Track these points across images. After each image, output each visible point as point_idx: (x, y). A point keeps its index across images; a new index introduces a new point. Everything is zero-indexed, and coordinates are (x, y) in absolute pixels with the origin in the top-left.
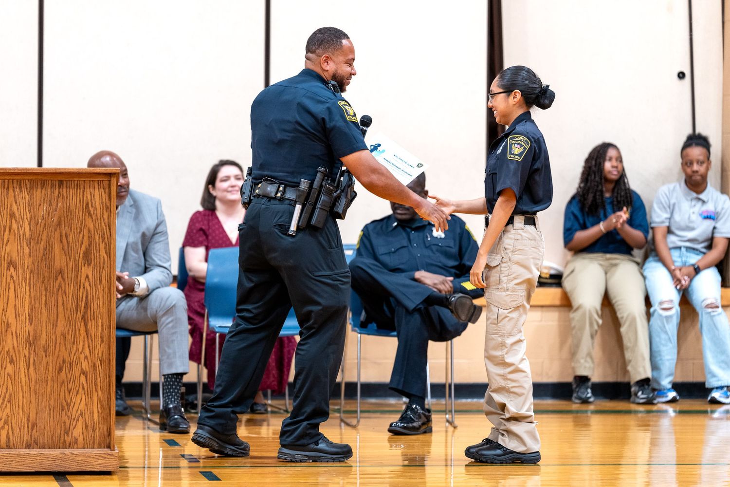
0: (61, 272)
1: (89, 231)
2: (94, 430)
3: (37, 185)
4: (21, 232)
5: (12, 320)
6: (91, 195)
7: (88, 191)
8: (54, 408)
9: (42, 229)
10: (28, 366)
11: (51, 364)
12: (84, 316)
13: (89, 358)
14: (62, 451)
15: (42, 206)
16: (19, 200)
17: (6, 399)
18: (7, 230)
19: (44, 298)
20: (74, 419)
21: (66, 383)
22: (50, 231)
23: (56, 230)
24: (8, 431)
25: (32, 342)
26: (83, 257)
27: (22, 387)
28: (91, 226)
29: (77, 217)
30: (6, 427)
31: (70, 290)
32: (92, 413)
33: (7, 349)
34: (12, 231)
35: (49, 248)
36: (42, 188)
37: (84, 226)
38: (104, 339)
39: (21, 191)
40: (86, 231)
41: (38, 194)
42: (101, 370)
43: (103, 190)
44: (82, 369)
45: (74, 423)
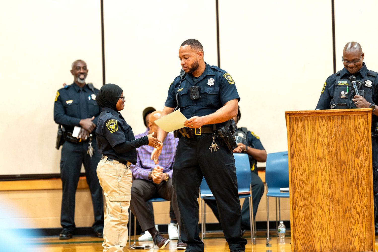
0: (344, 162)
1: (358, 141)
2: (364, 242)
3: (331, 118)
4: (323, 143)
5: (320, 187)
6: (358, 122)
7: (356, 120)
8: (343, 231)
9: (334, 141)
11: (341, 209)
12: (357, 184)
13: (360, 205)
15: (333, 129)
16: (322, 126)
17: (319, 228)
18: (316, 142)
19: (336, 176)
20: (354, 237)
21: (349, 219)
22: (338, 141)
23: (341, 141)
24: (320, 243)
25: (331, 198)
26: (355, 154)
27: (327, 221)
28: (359, 138)
29: (351, 135)
30: (320, 241)
31: (349, 171)
32: (363, 233)
33: (318, 202)
34: (319, 142)
35: (338, 150)
36: (333, 120)
37: (355, 138)
38: (368, 195)
39: (323, 122)
40: (356, 141)
41: (331, 123)
42: (366, 211)
43: (364, 120)
44: (357, 211)
45: (354, 239)
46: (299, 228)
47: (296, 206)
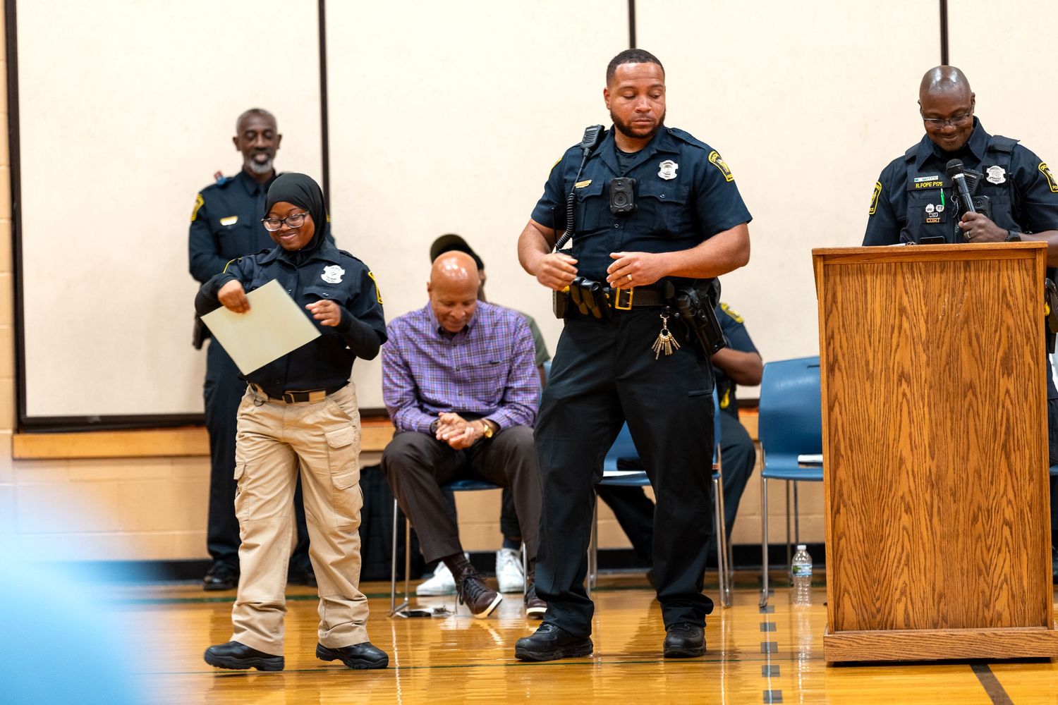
0: (971, 387)
1: (1008, 329)
2: (1023, 602)
3: (935, 268)
4: (915, 334)
5: (906, 453)
6: (1009, 279)
7: (1004, 274)
8: (968, 572)
9: (943, 328)
10: (931, 516)
11: (961, 512)
12: (1004, 446)
13: (1013, 502)
14: (981, 630)
15: (942, 296)
16: (911, 290)
17: (902, 562)
18: (896, 331)
19: (949, 423)
20: (996, 587)
21: (983, 539)
22: (955, 330)
23: (962, 329)
24: (906, 605)
25: (934, 483)
26: (1002, 364)
27: (923, 544)
28: (1011, 322)
29: (990, 311)
30: (904, 599)
31: (985, 411)
32: (1021, 578)
33: (900, 494)
34: (903, 332)
35: (954, 354)
36: (942, 272)
37: (1001, 322)
38: (1034, 476)
39: (914, 278)
40: (1004, 329)
41: (937, 280)
42: (1030, 519)
43: (1025, 273)
44: (1004, 518)
45: (996, 593)
46: (849, 561)
47: (842, 505)
